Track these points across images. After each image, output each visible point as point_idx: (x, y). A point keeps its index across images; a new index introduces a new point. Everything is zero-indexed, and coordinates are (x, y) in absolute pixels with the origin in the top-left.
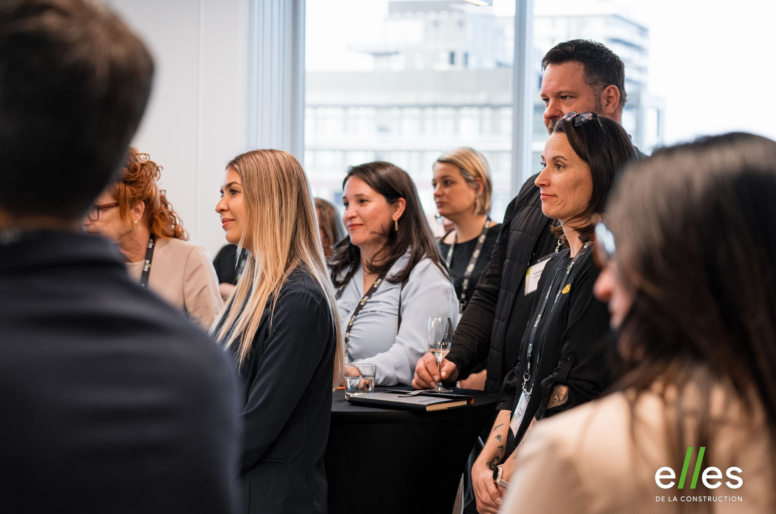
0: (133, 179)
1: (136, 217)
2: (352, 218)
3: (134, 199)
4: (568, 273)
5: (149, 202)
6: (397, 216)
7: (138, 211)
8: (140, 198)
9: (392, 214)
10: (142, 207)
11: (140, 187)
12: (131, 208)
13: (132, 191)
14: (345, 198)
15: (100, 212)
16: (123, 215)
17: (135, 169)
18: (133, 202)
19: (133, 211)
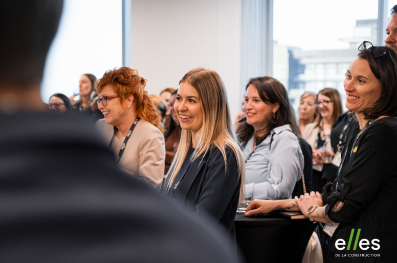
0: (126, 82)
1: (129, 103)
2: (250, 109)
3: (127, 93)
4: (357, 138)
5: (136, 96)
6: (275, 110)
7: (129, 100)
8: (131, 93)
9: (272, 109)
10: (132, 98)
11: (131, 87)
12: (126, 98)
13: (126, 88)
14: (246, 97)
15: (108, 100)
16: (121, 102)
17: (128, 77)
18: (127, 95)
19: (127, 100)
